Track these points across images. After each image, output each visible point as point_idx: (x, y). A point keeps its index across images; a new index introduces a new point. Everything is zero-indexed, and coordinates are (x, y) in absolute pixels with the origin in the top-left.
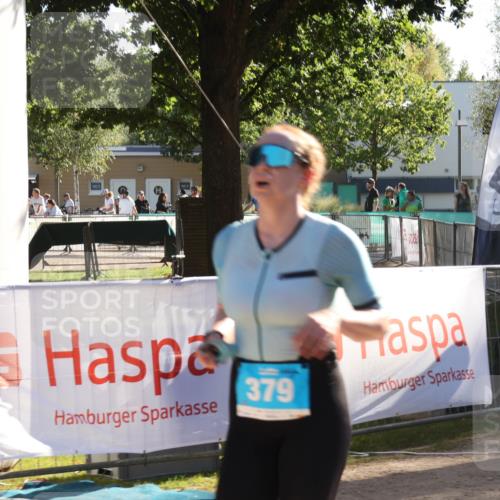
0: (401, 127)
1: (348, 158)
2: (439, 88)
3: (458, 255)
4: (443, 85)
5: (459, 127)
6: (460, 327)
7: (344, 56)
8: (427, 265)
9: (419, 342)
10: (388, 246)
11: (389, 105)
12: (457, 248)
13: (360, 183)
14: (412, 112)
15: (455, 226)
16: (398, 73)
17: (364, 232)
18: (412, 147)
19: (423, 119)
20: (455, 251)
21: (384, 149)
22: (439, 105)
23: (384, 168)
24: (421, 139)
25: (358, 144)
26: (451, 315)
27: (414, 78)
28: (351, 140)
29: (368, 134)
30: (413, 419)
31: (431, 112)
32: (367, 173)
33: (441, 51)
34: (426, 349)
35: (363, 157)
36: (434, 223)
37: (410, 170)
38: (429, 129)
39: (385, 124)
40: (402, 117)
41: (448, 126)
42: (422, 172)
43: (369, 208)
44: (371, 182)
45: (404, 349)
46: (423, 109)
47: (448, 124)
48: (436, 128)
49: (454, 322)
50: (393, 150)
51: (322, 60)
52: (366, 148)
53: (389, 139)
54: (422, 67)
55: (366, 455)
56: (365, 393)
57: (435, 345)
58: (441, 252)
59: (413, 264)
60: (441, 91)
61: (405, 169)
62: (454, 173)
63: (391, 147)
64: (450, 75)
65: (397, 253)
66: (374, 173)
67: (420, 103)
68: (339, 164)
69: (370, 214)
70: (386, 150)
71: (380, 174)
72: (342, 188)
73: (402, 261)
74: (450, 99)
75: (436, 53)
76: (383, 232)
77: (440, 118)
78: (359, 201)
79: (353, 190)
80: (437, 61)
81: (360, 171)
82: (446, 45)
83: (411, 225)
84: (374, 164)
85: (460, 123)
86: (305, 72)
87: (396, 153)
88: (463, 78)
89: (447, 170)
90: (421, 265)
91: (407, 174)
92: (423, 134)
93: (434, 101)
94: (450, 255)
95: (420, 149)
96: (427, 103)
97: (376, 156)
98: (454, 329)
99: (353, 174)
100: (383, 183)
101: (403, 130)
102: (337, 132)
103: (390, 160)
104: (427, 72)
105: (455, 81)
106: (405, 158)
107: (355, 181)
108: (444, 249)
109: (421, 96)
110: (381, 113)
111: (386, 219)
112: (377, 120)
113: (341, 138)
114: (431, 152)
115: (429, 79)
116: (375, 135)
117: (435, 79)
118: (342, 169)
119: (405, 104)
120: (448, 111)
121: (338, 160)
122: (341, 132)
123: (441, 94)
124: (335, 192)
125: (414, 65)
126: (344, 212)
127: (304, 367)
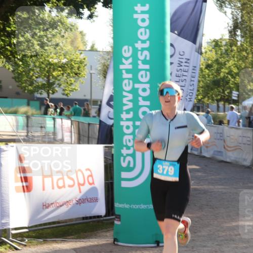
0: (62, 72)
1: (35, 87)
2: (81, 53)
3: (90, 139)
4: (83, 52)
5: (91, 74)
6: (91, 176)
8: (74, 143)
9: (71, 183)
10: (54, 133)
11: (56, 61)
12: (90, 136)
13: (42, 101)
14: (67, 65)
15: (89, 124)
16: (61, 44)
17: (43, 125)
18: (67, 83)
19: (72, 69)
20: (89, 137)
21: (53, 83)
22: (81, 62)
23: (53, 93)
24: (72, 79)
27: (69, 47)
28: (37, 77)
29: (45, 76)
30: (66, 222)
31: (77, 65)
32: (45, 95)
33: (82, 35)
34: (75, 187)
35: (43, 87)
36: (78, 122)
37: (67, 95)
38: (76, 74)
39: (54, 70)
40: (63, 67)
41: (86, 73)
42: (72, 96)
43: (46, 113)
44: (47, 100)
45: (64, 186)
46: (73, 64)
47: (85, 72)
48: (80, 74)
49: (88, 173)
50: (58, 84)
52: (44, 82)
53: (56, 78)
54: (72, 42)
55: (42, 241)
56: (43, 209)
57: (79, 184)
58: (82, 138)
59: (67, 143)
60: (82, 55)
61: (64, 94)
62: (88, 97)
63: (57, 82)
64: (86, 47)
65: (59, 137)
66: (49, 95)
67: (71, 60)
68: (30, 90)
69: (46, 116)
70: (54, 84)
71: (51, 96)
72: (31, 102)
73: (62, 141)
74: (86, 59)
75: (79, 36)
76: (53, 126)
77: (82, 69)
78: (40, 109)
79: (37, 103)
80: (80, 39)
81: (41, 94)
82: (84, 32)
83: (67, 123)
84: (49, 90)
85: (91, 72)
87: (60, 85)
88: (93, 49)
89: (85, 96)
90: (71, 143)
91: (65, 97)
92: (74, 77)
93: (78, 60)
94: (86, 139)
95: (72, 84)
96: (75, 61)
97: (49, 86)
98: (89, 176)
99: (37, 95)
100: (52, 100)
101: (63, 74)
102: (29, 74)
103: (57, 89)
104: (75, 45)
106: (64, 88)
107: (38, 99)
108: (83, 136)
109: (72, 57)
110: (52, 64)
111: (54, 119)
112: (50, 68)
113: (32, 76)
114: (77, 86)
115: (76, 48)
116: (49, 76)
117: (79, 49)
118: (32, 92)
119: (64, 61)
120: (85, 65)
121: (30, 88)
122: (32, 73)
123: (82, 56)
124: (28, 104)
125: (69, 40)
126: (33, 115)
127: (178, 163)
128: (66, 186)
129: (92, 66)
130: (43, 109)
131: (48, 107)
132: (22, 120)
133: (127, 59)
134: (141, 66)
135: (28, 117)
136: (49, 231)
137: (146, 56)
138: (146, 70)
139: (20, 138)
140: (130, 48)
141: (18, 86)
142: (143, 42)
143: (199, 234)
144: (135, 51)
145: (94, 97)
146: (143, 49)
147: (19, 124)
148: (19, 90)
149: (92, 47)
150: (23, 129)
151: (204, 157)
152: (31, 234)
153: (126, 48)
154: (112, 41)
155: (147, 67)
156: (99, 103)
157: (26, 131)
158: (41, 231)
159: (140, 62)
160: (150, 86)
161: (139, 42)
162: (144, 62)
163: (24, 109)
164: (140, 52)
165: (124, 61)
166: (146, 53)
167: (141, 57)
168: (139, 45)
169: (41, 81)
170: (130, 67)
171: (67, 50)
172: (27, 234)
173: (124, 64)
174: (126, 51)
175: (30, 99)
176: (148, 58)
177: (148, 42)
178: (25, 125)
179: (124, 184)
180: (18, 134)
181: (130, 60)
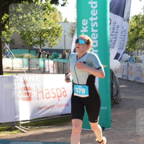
0: (48, 34)
1: (33, 43)
2: (59, 24)
3: (64, 71)
5: (65, 35)
6: (65, 91)
8: (55, 74)
9: (54, 95)
10: (44, 68)
11: (45, 28)
12: (64, 69)
13: (37, 50)
14: (51, 30)
15: (64, 63)
16: (47, 19)
17: (38, 64)
18: (51, 40)
19: (54, 32)
20: (64, 70)
21: (43, 41)
22: (59, 29)
23: (43, 46)
24: (54, 38)
25: (36, 39)
26: (63, 88)
28: (34, 37)
29: (39, 36)
30: (51, 117)
31: (57, 31)
32: (39, 47)
34: (56, 98)
35: (37, 42)
36: (58, 62)
37: (51, 47)
38: (56, 35)
39: (44, 33)
40: (48, 31)
41: (62, 35)
42: (54, 47)
43: (39, 57)
44: (40, 50)
45: (49, 97)
46: (55, 30)
48: (58, 35)
50: (46, 41)
52: (38, 40)
53: (45, 38)
54: (54, 18)
55: (38, 127)
56: (38, 110)
57: (58, 97)
58: (60, 70)
59: (52, 73)
60: (60, 25)
61: (49, 46)
62: (63, 48)
63: (45, 40)
64: (62, 21)
65: (47, 70)
67: (54, 28)
68: (31, 44)
69: (39, 59)
71: (42, 48)
72: (31, 51)
73: (48, 73)
74: (62, 27)
75: (58, 14)
76: (43, 64)
77: (59, 32)
78: (36, 55)
79: (35, 52)
80: (58, 16)
81: (37, 46)
82: (61, 12)
83: (51, 62)
84: (41, 45)
85: (65, 34)
88: (66, 21)
89: (61, 47)
90: (54, 74)
91: (50, 48)
92: (54, 37)
93: (58, 27)
94: (62, 71)
95: (54, 41)
96: (56, 28)
97: (41, 42)
98: (64, 92)
99: (34, 47)
100: (43, 50)
101: (49, 35)
102: (30, 35)
103: (45, 44)
104: (56, 19)
105: (64, 22)
106: (49, 43)
107: (35, 49)
108: (61, 69)
109: (54, 26)
110: (43, 30)
111: (44, 60)
112: (41, 32)
113: (31, 37)
114: (57, 42)
115: (56, 21)
116: (41, 37)
117: (58, 21)
118: (31, 46)
119: (50, 28)
120: (62, 30)
121: (30, 43)
122: (31, 35)
124: (29, 52)
125: (52, 17)
126: (32, 58)
127: (87, 86)
128: (51, 97)
129: (65, 31)
130: (38, 55)
131: (40, 54)
132: (26, 61)
133: (85, 27)
134: (93, 31)
135: (29, 60)
136: (42, 122)
137: (96, 25)
138: (96, 33)
139: (25, 71)
140: (87, 20)
141: (23, 43)
142: (94, 17)
143: (127, 123)
144: (90, 22)
145: (67, 48)
146: (94, 21)
147: (24, 63)
149: (66, 20)
150: (26, 66)
151: (130, 81)
152: (31, 124)
153: (84, 20)
155: (96, 31)
156: (69, 51)
157: (28, 67)
158: (37, 123)
159: (92, 28)
160: (98, 41)
161: (92, 17)
162: (95, 28)
163: (27, 55)
164: (92, 23)
165: (83, 28)
166: (96, 23)
167: (93, 26)
168: (92, 19)
170: (87, 31)
171: (51, 22)
172: (29, 124)
173: (83, 29)
174: (85, 22)
175: (30, 49)
176: (97, 26)
177: (97, 17)
178: (28, 64)
180: (23, 69)
181: (87, 27)
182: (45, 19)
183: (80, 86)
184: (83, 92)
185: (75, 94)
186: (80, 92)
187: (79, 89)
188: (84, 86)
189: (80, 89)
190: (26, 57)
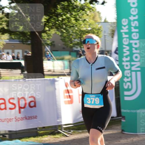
1: (74, 44)
2: (99, 24)
5: (105, 36)
7: (71, 14)
11: (85, 29)
13: (77, 52)
14: (91, 31)
16: (87, 19)
19: (94, 33)
22: (99, 29)
25: (76, 40)
27: (91, 21)
28: (74, 39)
31: (97, 31)
32: (79, 49)
33: (99, 14)
35: (78, 44)
39: (84, 34)
40: (88, 32)
46: (94, 30)
47: (102, 35)
51: (65, 15)
52: (79, 41)
54: (94, 18)
56: (80, 113)
62: (104, 49)
64: (101, 21)
66: (81, 49)
67: (93, 28)
71: (83, 49)
72: (72, 53)
74: (102, 27)
75: (97, 14)
77: (99, 33)
79: (75, 54)
80: (98, 16)
81: (77, 48)
82: (100, 12)
84: (81, 46)
85: (105, 34)
86: (60, 19)
93: (97, 28)
96: (95, 28)
99: (75, 49)
105: (104, 22)
109: (94, 26)
110: (82, 31)
112: (81, 33)
113: (71, 38)
115: (96, 21)
116: (80, 38)
117: (98, 21)
118: (72, 47)
119: (89, 29)
120: (102, 31)
121: (71, 45)
122: (71, 36)
123: (99, 26)
124: (70, 54)
125: (91, 17)
126: (73, 60)
127: (102, 95)
131: (81, 55)
132: (67, 63)
133: (125, 26)
134: (133, 30)
135: (70, 62)
137: (136, 24)
138: (136, 32)
139: (66, 73)
140: (127, 20)
141: (64, 44)
142: (134, 16)
144: (130, 21)
145: (107, 49)
146: (134, 20)
147: (65, 66)
148: (64, 46)
149: (105, 20)
150: (68, 69)
152: (74, 128)
153: (124, 20)
154: (116, 16)
155: (137, 30)
156: (110, 52)
158: (80, 126)
159: (132, 28)
160: (139, 41)
161: (132, 16)
163: (68, 57)
164: (132, 22)
165: (123, 27)
166: (136, 22)
167: (133, 25)
168: (132, 18)
169: (77, 41)
170: (127, 31)
171: (91, 23)
172: (72, 127)
173: (123, 29)
174: (124, 22)
175: (71, 51)
177: (137, 16)
178: (69, 66)
179: (126, 98)
180: (64, 71)
181: (127, 27)
182: (85, 20)
183: (93, 96)
184: (97, 102)
185: (86, 106)
186: (93, 103)
187: (91, 99)
188: (98, 95)
189: (94, 99)
190: (67, 60)
